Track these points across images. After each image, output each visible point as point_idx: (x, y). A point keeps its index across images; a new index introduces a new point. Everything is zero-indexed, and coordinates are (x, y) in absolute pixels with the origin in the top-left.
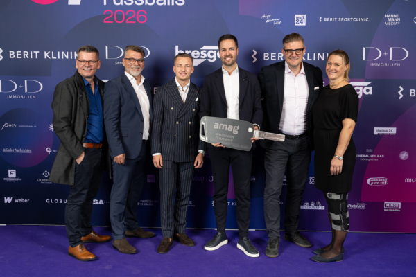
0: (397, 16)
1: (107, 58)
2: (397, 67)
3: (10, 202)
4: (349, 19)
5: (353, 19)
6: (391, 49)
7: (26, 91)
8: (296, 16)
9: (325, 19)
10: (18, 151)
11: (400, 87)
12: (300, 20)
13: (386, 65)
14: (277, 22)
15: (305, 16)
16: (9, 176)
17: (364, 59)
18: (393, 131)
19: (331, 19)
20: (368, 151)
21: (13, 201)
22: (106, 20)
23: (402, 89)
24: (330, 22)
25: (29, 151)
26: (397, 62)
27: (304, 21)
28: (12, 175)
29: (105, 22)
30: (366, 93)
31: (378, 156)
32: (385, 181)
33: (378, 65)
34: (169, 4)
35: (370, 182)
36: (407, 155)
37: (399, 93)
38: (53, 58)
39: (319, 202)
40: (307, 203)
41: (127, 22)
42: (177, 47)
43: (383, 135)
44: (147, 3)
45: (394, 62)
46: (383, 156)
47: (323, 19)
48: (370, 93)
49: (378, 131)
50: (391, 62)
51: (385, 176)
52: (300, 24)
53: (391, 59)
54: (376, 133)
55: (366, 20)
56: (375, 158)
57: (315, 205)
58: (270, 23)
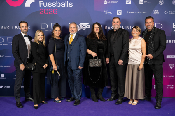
0: (158, 11)
3: (2, 87)
4: (139, 12)
5: (140, 12)
6: (156, 24)
7: (8, 42)
8: (118, 11)
9: (129, 12)
10: (5, 67)
12: (119, 13)
14: (110, 14)
15: (121, 11)
16: (2, 77)
17: (145, 28)
19: (132, 12)
21: (3, 87)
22: (41, 13)
25: (9, 67)
27: (121, 13)
28: (3, 77)
29: (40, 14)
34: (66, 6)
38: (19, 28)
41: (49, 14)
44: (57, 6)
47: (128, 12)
52: (119, 14)
55: (146, 12)
58: (107, 14)
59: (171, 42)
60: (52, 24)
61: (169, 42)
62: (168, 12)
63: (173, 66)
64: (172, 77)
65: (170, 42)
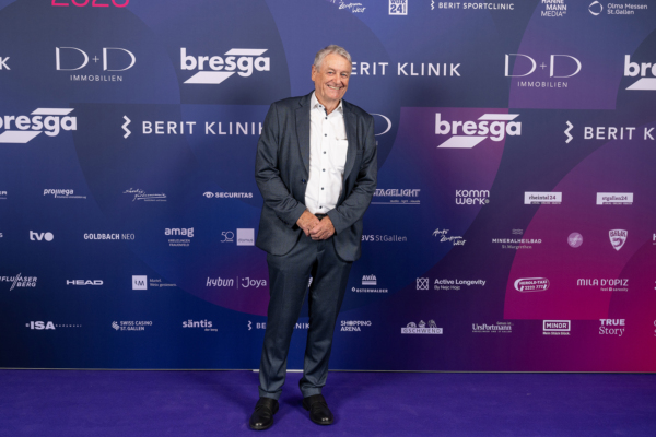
0: (561, 1)
1: (58, 68)
2: (563, 89)
4: (480, 6)
5: (488, 6)
6: (552, 57)
9: (440, 5)
11: (568, 123)
12: (397, 5)
13: (544, 84)
14: (358, 9)
17: (507, 74)
18: (557, 197)
19: (451, 5)
20: (515, 232)
23: (571, 126)
24: (449, 9)
26: (562, 80)
27: (405, 6)
30: (511, 133)
31: (532, 241)
32: (544, 284)
33: (531, 84)
35: (520, 287)
36: (581, 239)
37: (567, 132)
39: (433, 322)
40: (413, 324)
42: (183, 50)
43: (540, 204)
45: (557, 80)
46: (540, 241)
47: (436, 5)
48: (518, 132)
49: (532, 197)
50: (553, 80)
51: (544, 276)
52: (398, 13)
53: (552, 74)
54: (527, 201)
56: (527, 244)
57: (427, 326)
58: (346, 10)
59: (618, 134)
60: (105, 50)
61: (606, 135)
62: (606, 8)
63: (624, 238)
64: (618, 286)
65: (610, 133)
